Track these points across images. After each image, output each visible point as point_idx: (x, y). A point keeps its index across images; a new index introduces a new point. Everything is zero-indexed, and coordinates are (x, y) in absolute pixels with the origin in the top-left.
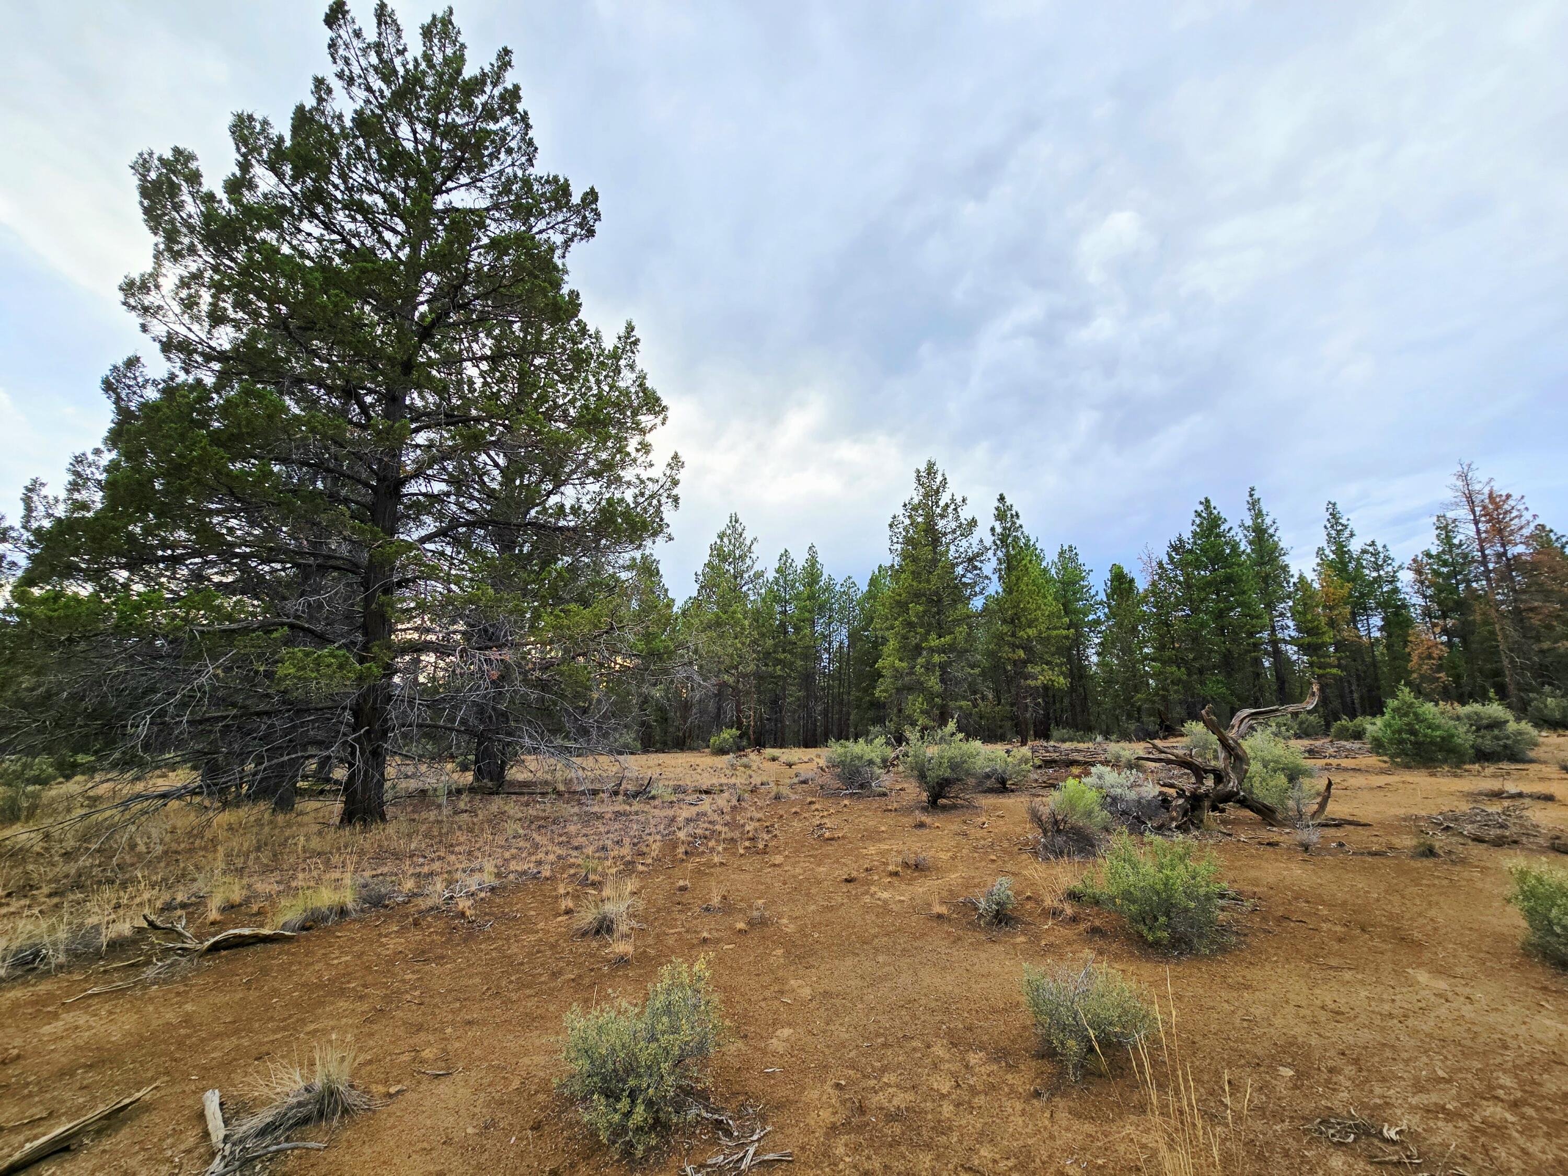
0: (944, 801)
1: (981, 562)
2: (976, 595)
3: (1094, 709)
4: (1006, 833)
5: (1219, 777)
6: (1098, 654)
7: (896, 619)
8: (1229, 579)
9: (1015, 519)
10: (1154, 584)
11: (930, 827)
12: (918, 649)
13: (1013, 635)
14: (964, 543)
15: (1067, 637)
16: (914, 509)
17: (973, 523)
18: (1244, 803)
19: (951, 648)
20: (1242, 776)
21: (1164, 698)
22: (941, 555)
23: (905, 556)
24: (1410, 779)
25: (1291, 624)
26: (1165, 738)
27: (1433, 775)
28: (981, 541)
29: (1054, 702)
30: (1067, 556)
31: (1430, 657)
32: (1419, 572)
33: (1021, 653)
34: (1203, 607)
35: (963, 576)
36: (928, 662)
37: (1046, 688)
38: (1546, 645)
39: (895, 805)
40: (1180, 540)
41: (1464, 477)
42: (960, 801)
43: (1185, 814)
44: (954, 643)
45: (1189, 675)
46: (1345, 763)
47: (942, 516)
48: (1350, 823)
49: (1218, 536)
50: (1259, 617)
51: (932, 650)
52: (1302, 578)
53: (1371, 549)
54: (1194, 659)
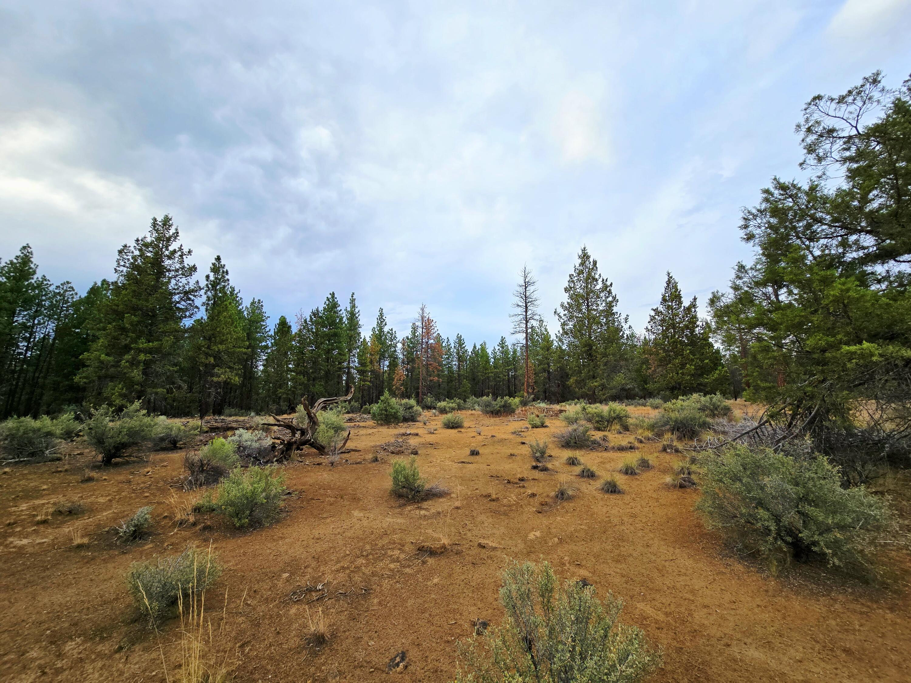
0: (118, 460)
1: (195, 296)
2: (185, 317)
3: (255, 397)
4: (165, 477)
5: (303, 432)
6: (263, 365)
7: (110, 323)
8: (335, 335)
9: (225, 274)
10: (300, 330)
11: (97, 480)
12: (127, 349)
13: (209, 347)
14: (184, 280)
15: (245, 353)
16: (146, 245)
17: (193, 269)
18: (313, 445)
19: (158, 350)
20: (314, 431)
21: (294, 392)
22: (163, 284)
23: (129, 276)
24: (380, 430)
25: (356, 360)
26: (290, 414)
27: (388, 428)
28: (197, 282)
29: (231, 393)
30: (256, 306)
31: (400, 380)
32: (403, 345)
33: (212, 360)
34: (322, 347)
35: (178, 302)
36: (134, 359)
37: (226, 383)
38: (432, 378)
39: (66, 467)
40: (317, 310)
41: (423, 310)
42: (132, 459)
43: (282, 453)
44: (160, 348)
45: (308, 380)
46: (362, 424)
47: (169, 258)
48: (353, 450)
49: (335, 312)
50: (344, 355)
51: (140, 351)
52: (364, 339)
53: (391, 332)
54: (312, 373)
